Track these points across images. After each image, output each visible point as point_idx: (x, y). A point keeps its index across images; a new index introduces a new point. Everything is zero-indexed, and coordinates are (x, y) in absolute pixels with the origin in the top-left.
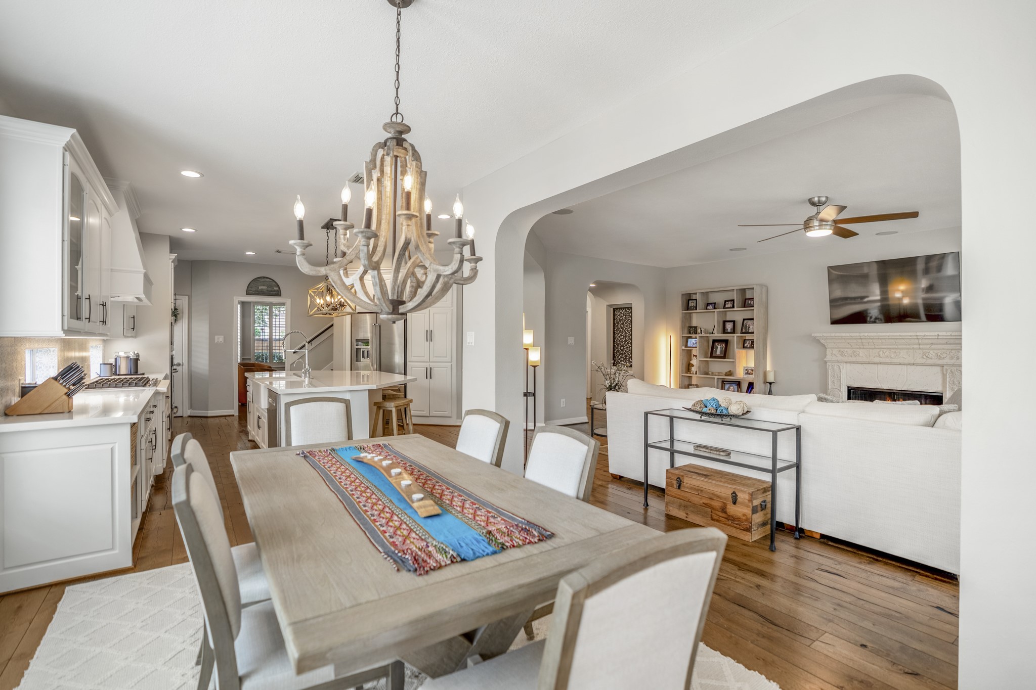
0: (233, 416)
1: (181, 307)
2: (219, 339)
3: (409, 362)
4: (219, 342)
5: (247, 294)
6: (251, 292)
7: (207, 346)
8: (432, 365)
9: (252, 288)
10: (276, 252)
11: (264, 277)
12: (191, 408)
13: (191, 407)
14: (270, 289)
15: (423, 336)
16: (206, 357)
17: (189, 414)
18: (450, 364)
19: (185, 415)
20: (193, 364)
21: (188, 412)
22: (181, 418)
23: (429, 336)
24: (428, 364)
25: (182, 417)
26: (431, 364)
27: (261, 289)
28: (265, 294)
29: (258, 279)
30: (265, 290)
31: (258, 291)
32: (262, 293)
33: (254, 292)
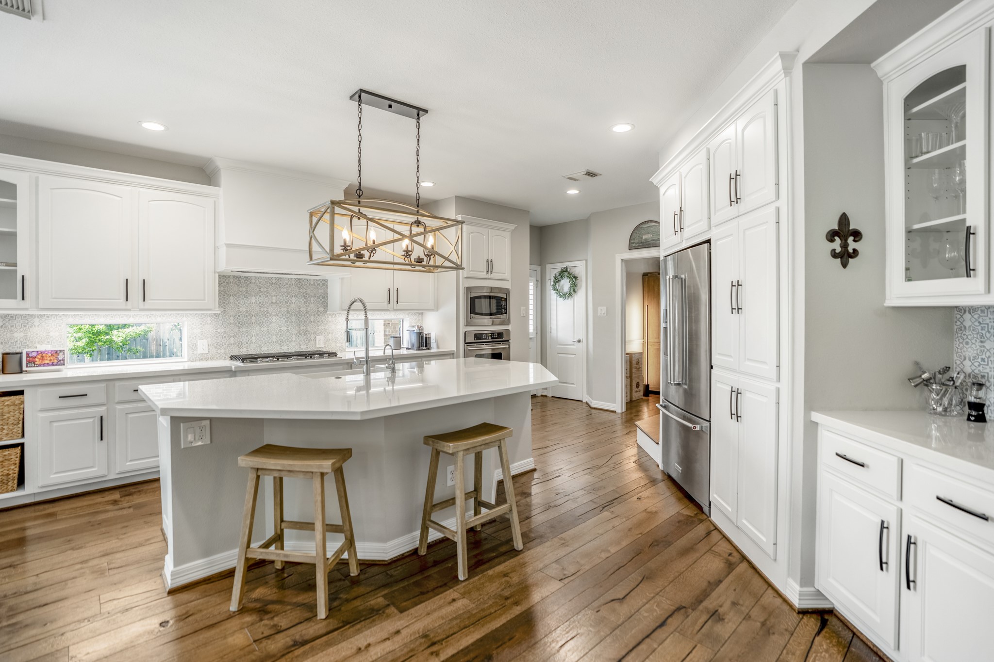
0: (617, 412)
2: (602, 311)
3: (713, 365)
4: (602, 314)
5: (629, 249)
7: (592, 320)
9: (634, 239)
11: (649, 221)
12: (588, 394)
14: (655, 237)
16: (592, 333)
18: (775, 386)
23: (736, 298)
24: (737, 376)
26: (741, 379)
27: (645, 239)
28: (650, 246)
29: (641, 226)
30: (650, 240)
31: (642, 242)
32: (647, 245)
33: (637, 245)
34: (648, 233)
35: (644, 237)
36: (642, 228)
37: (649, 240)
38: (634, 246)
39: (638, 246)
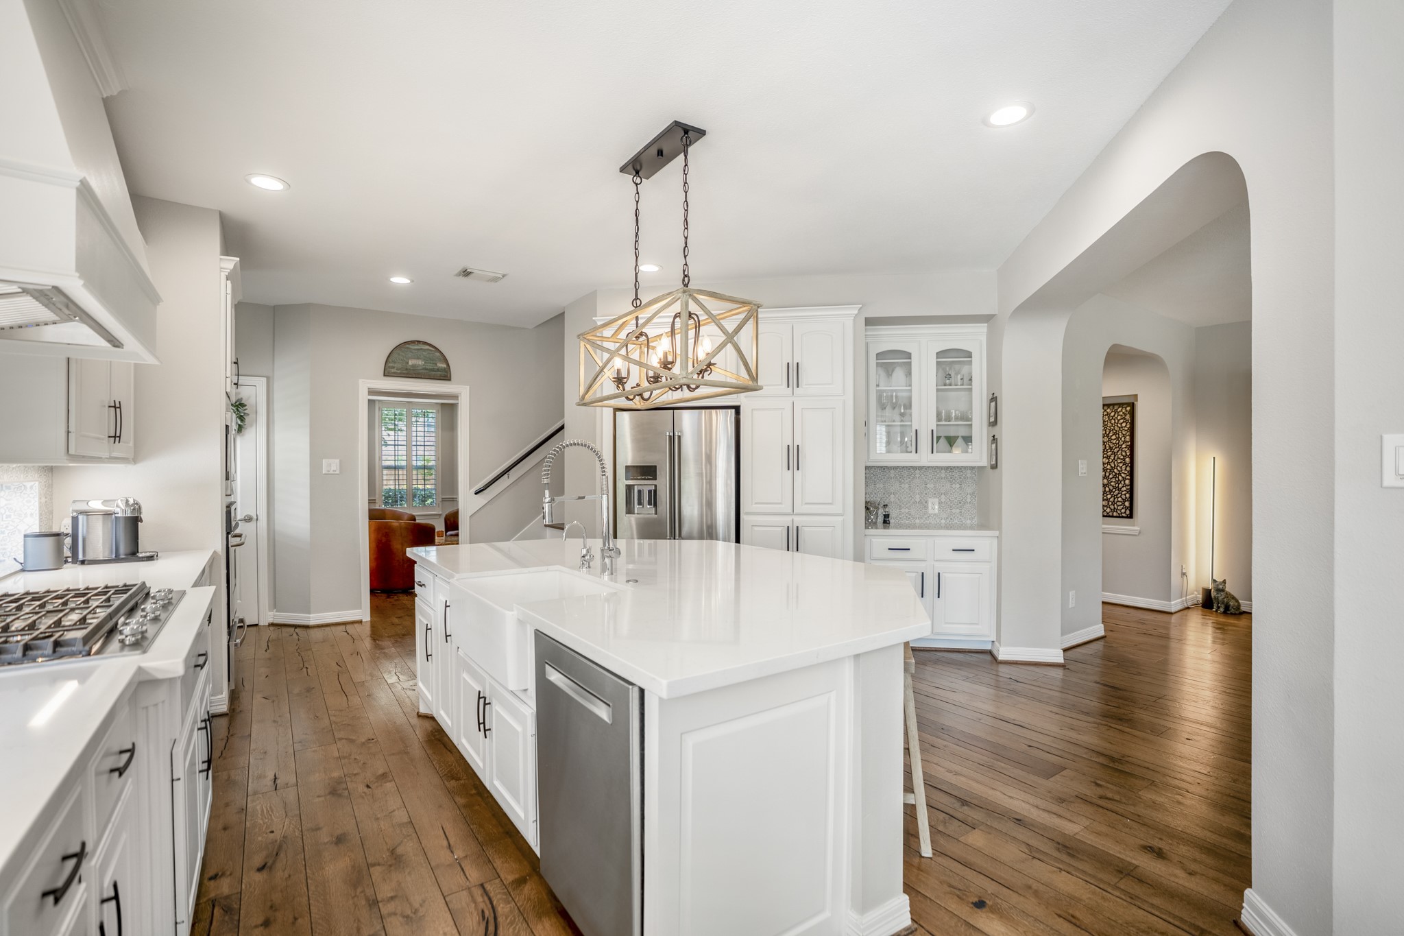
0: (360, 622)
1: (252, 401)
2: (331, 465)
3: (747, 514)
4: (331, 472)
5: (384, 375)
6: (393, 370)
7: (306, 480)
8: (799, 521)
9: (394, 362)
10: (458, 275)
11: (419, 342)
12: (275, 607)
13: (275, 605)
14: (429, 366)
15: (780, 458)
16: (306, 503)
17: (271, 620)
18: (840, 519)
19: (264, 622)
20: (279, 517)
21: (268, 617)
22: (254, 628)
23: (793, 458)
24: (789, 519)
25: (257, 625)
26: (796, 519)
27: (413, 366)
28: (420, 376)
29: (407, 346)
30: (421, 368)
31: (407, 369)
32: (415, 374)
33: (399, 372)
34: (418, 358)
35: (411, 362)
36: (408, 348)
37: (419, 368)
38: (394, 373)
39: (401, 373)
